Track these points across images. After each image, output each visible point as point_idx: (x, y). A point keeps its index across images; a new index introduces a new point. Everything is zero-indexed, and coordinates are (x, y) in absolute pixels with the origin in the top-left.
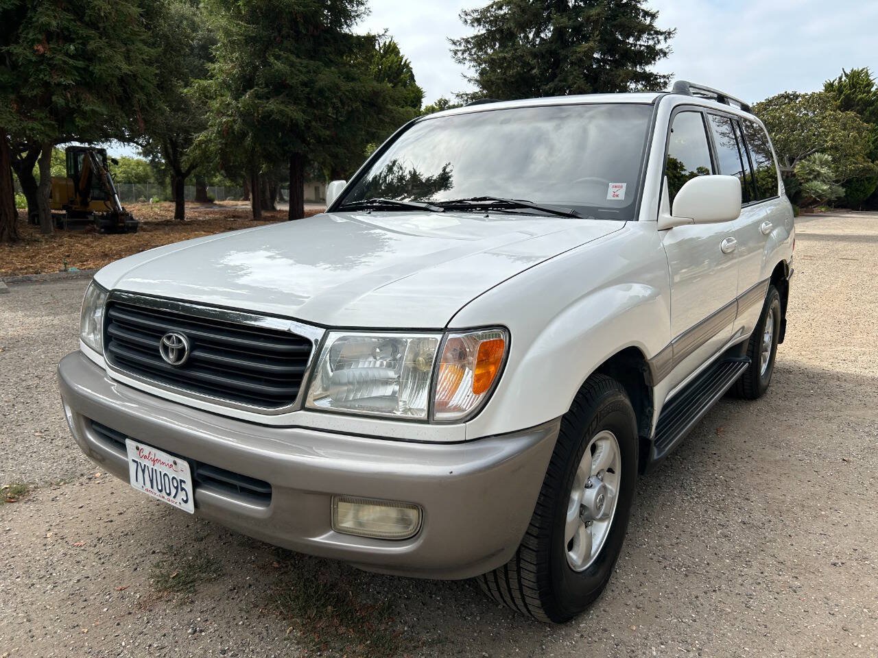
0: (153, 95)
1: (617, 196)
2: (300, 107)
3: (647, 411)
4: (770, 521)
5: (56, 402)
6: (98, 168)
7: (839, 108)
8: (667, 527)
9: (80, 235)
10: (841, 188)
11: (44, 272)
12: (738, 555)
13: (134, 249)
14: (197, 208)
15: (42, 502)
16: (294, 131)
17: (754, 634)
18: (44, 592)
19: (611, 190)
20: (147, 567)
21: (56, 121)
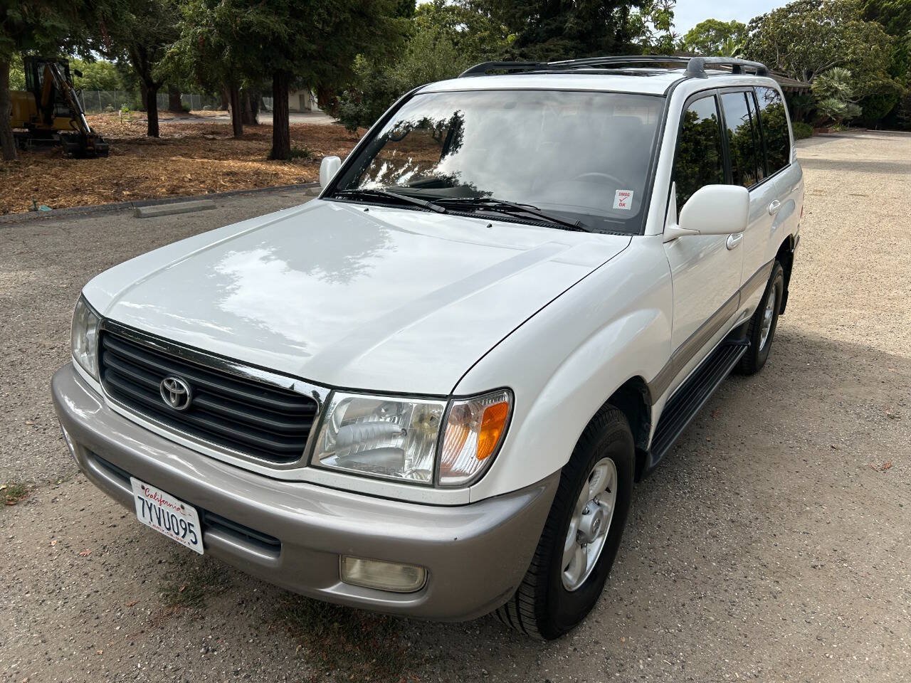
0: (118, 5)
1: (624, 205)
2: (282, 18)
3: (645, 426)
4: (757, 519)
5: (43, 382)
6: (61, 83)
7: (862, 17)
8: (659, 527)
9: (47, 160)
10: (858, 106)
11: (13, 210)
12: (725, 558)
13: (107, 181)
14: (172, 119)
15: (42, 505)
16: (277, 45)
17: (734, 645)
18: (56, 610)
19: (618, 198)
20: (155, 579)
21: (13, 37)
